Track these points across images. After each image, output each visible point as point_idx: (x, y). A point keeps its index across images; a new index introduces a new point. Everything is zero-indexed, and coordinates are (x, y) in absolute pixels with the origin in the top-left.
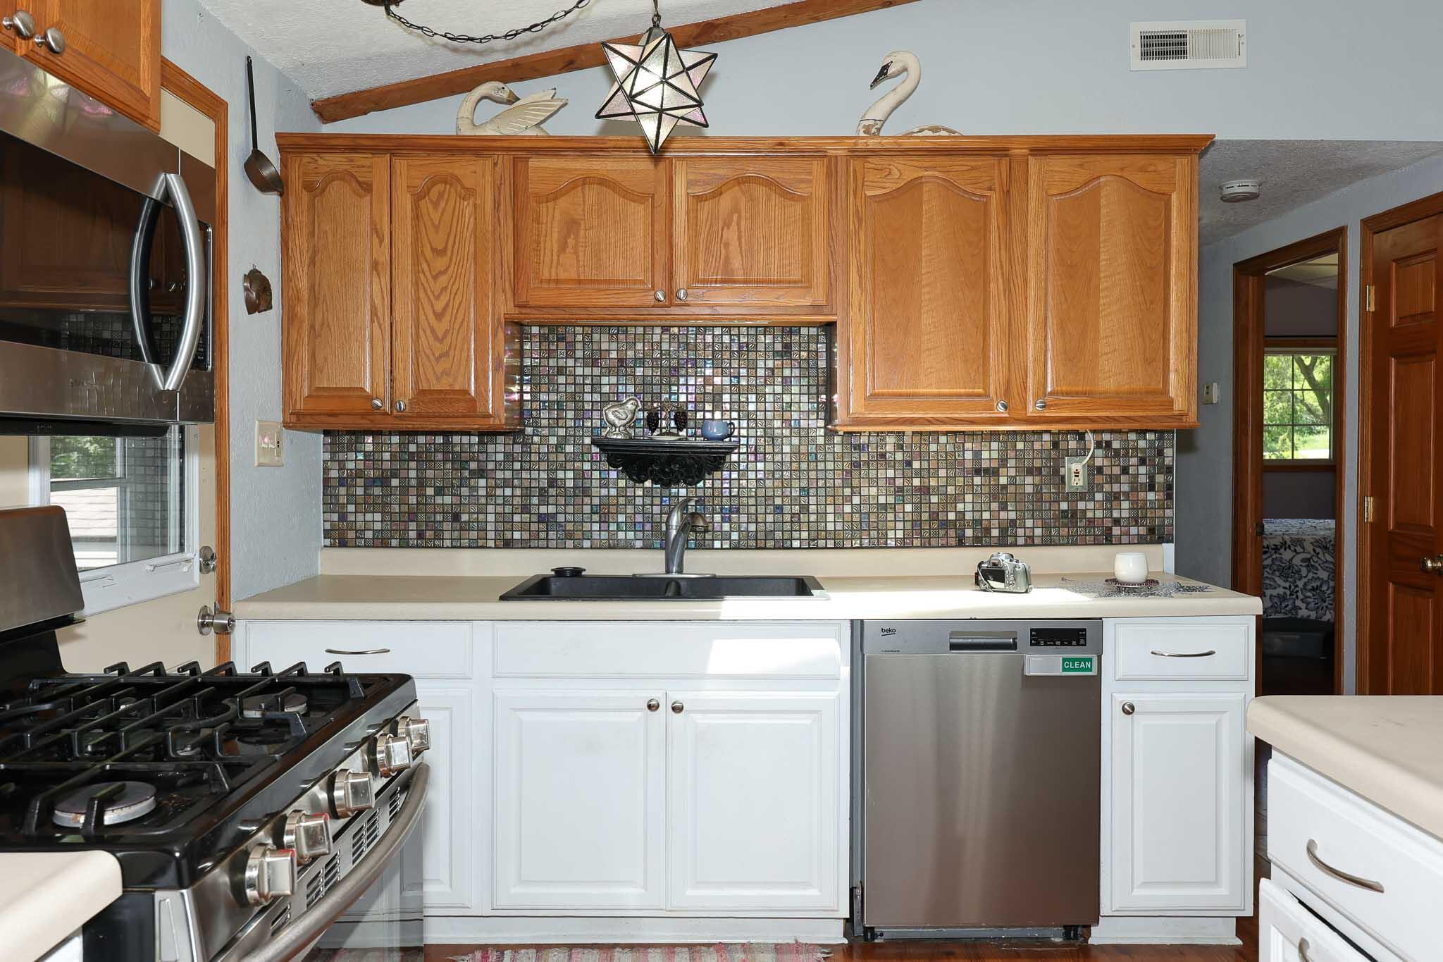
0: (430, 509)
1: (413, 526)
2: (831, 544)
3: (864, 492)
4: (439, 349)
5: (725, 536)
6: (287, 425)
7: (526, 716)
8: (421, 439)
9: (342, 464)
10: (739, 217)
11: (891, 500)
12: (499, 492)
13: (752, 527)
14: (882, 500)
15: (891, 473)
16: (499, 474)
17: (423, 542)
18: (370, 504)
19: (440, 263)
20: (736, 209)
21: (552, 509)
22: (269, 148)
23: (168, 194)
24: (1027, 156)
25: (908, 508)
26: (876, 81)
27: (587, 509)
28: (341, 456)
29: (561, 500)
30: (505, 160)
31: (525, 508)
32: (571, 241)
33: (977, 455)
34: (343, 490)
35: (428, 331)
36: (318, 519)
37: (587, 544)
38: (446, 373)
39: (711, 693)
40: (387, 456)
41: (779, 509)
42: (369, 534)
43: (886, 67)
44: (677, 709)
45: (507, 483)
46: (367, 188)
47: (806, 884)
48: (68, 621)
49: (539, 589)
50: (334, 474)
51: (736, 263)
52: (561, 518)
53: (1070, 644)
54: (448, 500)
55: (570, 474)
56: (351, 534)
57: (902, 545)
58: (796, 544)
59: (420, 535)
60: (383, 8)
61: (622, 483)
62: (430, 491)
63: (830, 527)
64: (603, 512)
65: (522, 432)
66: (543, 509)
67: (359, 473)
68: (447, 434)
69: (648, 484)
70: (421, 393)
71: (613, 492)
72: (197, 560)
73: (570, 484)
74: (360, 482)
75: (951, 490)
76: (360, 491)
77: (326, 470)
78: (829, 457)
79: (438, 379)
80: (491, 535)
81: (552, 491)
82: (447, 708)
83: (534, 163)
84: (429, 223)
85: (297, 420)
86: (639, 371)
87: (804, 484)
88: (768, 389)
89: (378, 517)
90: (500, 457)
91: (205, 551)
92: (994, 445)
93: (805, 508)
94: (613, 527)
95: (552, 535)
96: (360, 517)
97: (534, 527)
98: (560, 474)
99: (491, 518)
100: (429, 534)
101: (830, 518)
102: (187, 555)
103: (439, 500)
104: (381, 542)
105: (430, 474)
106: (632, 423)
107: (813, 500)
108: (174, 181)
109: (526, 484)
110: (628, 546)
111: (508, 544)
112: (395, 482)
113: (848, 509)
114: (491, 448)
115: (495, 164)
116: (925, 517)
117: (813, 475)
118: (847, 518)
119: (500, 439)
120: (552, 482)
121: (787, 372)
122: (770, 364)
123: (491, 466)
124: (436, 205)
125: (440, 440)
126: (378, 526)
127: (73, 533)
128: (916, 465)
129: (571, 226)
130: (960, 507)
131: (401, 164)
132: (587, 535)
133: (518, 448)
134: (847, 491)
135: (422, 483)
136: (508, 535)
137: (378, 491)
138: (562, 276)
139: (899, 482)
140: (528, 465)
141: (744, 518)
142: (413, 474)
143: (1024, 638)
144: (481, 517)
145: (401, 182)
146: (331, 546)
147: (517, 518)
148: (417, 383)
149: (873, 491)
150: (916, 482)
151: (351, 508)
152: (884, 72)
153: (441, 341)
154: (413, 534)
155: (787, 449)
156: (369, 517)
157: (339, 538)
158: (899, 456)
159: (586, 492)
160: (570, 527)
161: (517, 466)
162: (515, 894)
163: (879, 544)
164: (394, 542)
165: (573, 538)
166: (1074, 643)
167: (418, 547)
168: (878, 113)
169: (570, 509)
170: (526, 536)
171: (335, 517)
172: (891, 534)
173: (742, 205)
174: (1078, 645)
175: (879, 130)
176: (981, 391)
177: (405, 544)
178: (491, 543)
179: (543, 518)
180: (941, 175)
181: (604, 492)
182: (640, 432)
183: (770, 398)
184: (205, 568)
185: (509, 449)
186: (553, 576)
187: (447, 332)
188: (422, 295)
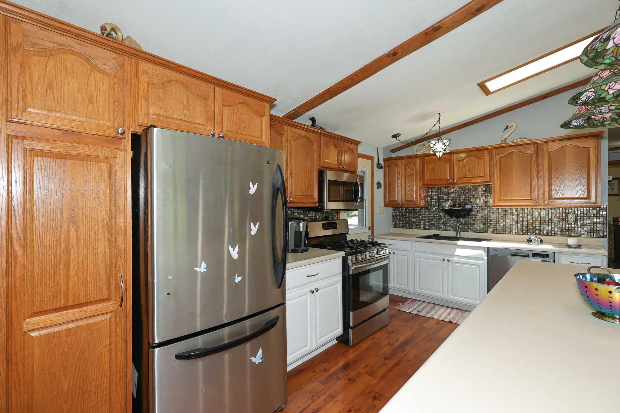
0: (411, 221)
1: (408, 224)
2: (498, 232)
3: (507, 221)
4: (409, 193)
5: (471, 230)
6: (385, 207)
7: (420, 259)
8: (409, 209)
9: (396, 213)
10: (468, 164)
11: (514, 223)
12: (424, 219)
13: (478, 228)
14: (511, 223)
15: (514, 217)
16: (424, 215)
17: (410, 228)
18: (400, 220)
19: (409, 178)
20: (467, 162)
21: (434, 222)
22: (382, 162)
23: (357, 181)
24: (543, 143)
25: (519, 225)
26: (505, 130)
27: (441, 223)
28: (396, 212)
29: (436, 221)
30: (421, 158)
31: (429, 222)
32: (433, 172)
33: (539, 213)
34: (396, 218)
35: (407, 190)
36: (391, 222)
37: (441, 229)
38: (410, 197)
39: (456, 259)
40: (403, 212)
41: (484, 224)
42: (400, 226)
43: (507, 126)
44: (448, 261)
45: (425, 217)
46: (397, 166)
47: (477, 300)
48: (348, 233)
49: (429, 237)
50: (394, 215)
51: (468, 174)
52: (436, 224)
53: (544, 257)
54: (414, 220)
55: (437, 216)
56: (397, 226)
57: (518, 233)
58: (489, 232)
59: (409, 226)
60: (396, 138)
61: (448, 218)
62: (411, 218)
63: (497, 229)
64: (444, 224)
65: (428, 207)
66: (432, 222)
67: (398, 215)
68: (414, 208)
69: (454, 218)
70: (406, 201)
71: (447, 219)
72: (368, 228)
73: (437, 217)
74: (399, 216)
75: (531, 221)
76: (399, 218)
77: (393, 214)
78: (497, 213)
79: (409, 198)
80: (422, 227)
81: (434, 219)
82: (407, 256)
83: (426, 158)
84: (407, 171)
85: (386, 205)
86: (452, 195)
87: (491, 219)
88: (482, 198)
89: (402, 223)
90: (424, 212)
91: (369, 227)
92: (544, 211)
93: (491, 224)
94: (446, 226)
95: (434, 227)
96: (399, 223)
97: (430, 226)
98: (436, 216)
99: (422, 224)
100: (411, 226)
101: (498, 227)
102: (366, 227)
103: (412, 220)
104: (402, 227)
105: (411, 215)
106: (450, 206)
107: (493, 222)
108: (358, 180)
109: (429, 217)
110: (450, 230)
111: (425, 229)
112: (405, 217)
113: (502, 225)
114: (422, 210)
115: (419, 159)
116: (524, 227)
117: (493, 217)
118: (502, 227)
119: (424, 209)
120: (434, 217)
121: (486, 194)
122: (482, 193)
123: (422, 214)
124: (409, 168)
125: (413, 209)
126: (402, 224)
127: (349, 224)
128: (521, 215)
129: (433, 169)
130: (534, 225)
131: (403, 161)
132: (441, 228)
133: (427, 211)
134: (502, 221)
135: (409, 217)
136: (425, 227)
137: (402, 218)
138: (431, 179)
139: (516, 219)
140: (429, 214)
141: (476, 226)
142: (408, 215)
143: (531, 255)
144: (420, 223)
145: (403, 164)
146: (394, 227)
147: (427, 224)
148: (405, 199)
149: (509, 221)
150: (521, 219)
151: (397, 221)
152: (507, 128)
153: (409, 191)
154: (408, 226)
155: (486, 211)
156: (400, 223)
157: (395, 226)
158: (516, 213)
159: (441, 219)
160: (437, 226)
161: (427, 214)
162: (418, 290)
163: (511, 233)
164: (404, 227)
165: (438, 228)
166: (545, 257)
167: (409, 228)
168: (505, 137)
169: (438, 222)
170: (429, 227)
171: (394, 222)
172: (514, 231)
173: (469, 162)
174: (546, 258)
175: (505, 141)
176: (530, 198)
177: (406, 228)
178: (422, 228)
179: (432, 224)
180: (518, 150)
181: (444, 219)
182: (452, 208)
183: (482, 200)
184: (369, 229)
185: (425, 211)
186: (433, 236)
187: (410, 190)
188: (406, 184)
